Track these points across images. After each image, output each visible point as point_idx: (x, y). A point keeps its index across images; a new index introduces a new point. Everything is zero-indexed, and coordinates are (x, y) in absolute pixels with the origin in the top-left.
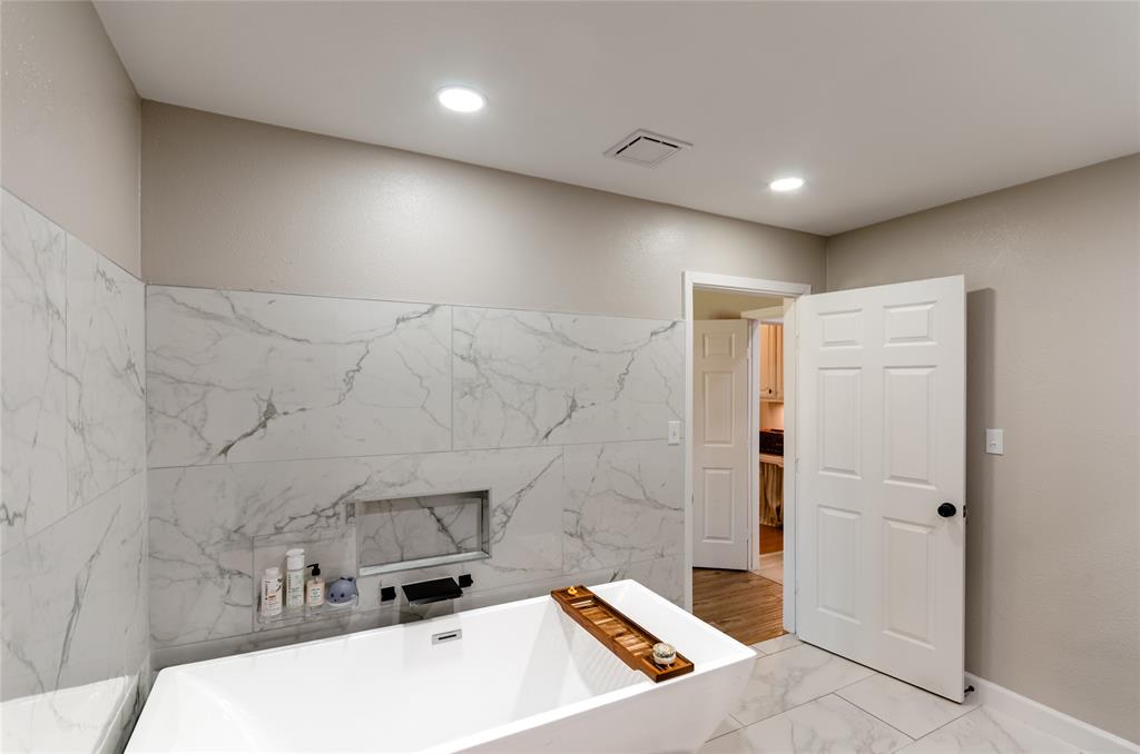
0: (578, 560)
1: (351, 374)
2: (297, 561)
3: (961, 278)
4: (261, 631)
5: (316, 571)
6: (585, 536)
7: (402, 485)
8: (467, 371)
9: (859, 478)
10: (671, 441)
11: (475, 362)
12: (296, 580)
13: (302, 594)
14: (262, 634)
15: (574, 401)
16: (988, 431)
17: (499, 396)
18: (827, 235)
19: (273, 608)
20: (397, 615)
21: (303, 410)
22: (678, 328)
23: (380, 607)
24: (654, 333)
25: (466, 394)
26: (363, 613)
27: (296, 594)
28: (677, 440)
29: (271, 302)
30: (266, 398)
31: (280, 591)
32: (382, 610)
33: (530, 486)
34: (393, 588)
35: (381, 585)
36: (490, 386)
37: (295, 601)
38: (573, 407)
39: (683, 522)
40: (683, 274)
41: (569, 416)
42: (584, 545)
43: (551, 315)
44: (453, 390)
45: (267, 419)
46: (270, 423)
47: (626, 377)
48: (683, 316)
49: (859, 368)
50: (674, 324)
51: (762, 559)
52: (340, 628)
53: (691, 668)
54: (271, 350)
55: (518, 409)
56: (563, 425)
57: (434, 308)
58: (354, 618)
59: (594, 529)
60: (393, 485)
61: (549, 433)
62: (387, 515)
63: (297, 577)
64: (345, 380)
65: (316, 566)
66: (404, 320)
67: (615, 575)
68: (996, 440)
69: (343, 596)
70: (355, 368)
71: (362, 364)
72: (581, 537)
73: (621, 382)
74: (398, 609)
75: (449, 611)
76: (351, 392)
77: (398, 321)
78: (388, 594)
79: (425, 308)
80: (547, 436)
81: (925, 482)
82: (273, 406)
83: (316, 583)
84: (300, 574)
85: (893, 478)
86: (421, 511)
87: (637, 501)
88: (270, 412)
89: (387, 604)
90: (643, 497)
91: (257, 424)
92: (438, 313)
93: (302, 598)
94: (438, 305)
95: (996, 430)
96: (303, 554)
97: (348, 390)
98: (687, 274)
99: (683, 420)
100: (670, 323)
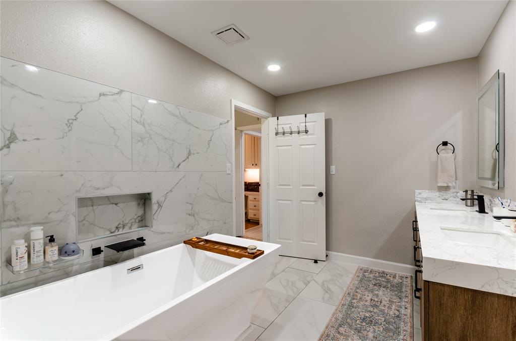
0: (192, 227)
1: (70, 121)
2: (38, 234)
3: (324, 113)
4: (9, 283)
5: (52, 239)
6: (195, 215)
7: (104, 189)
8: (139, 129)
9: (291, 187)
10: (228, 173)
11: (143, 125)
12: (39, 246)
13: (43, 254)
14: (9, 285)
15: (190, 151)
16: (331, 167)
17: (156, 144)
18: (277, 95)
19: (20, 265)
20: (102, 263)
21: (38, 139)
22: (230, 123)
23: (91, 260)
24: (221, 124)
25: (139, 141)
26: (81, 264)
27: (39, 254)
28: (230, 172)
29: (13, 66)
30: (10, 129)
31: (27, 253)
32: (93, 261)
33: (171, 191)
34: (100, 248)
35: (92, 247)
36: (151, 139)
37: (37, 259)
38: (189, 154)
39: (232, 208)
40: (231, 100)
41: (188, 158)
42: (195, 219)
43: (180, 107)
44: (132, 138)
45: (10, 143)
46: (12, 145)
47: (211, 142)
48: (231, 118)
49: (291, 146)
50: (228, 121)
51: (246, 231)
52: (66, 274)
53: (263, 252)
54: (13, 98)
55: (165, 152)
56: (185, 162)
57: (121, 92)
58: (75, 268)
59: (199, 211)
60: (98, 189)
61: (179, 165)
62: (90, 208)
63: (40, 243)
64: (67, 124)
65: (52, 237)
66: (104, 95)
67: (208, 233)
68: (333, 169)
69: (73, 252)
70: (74, 118)
71: (78, 116)
72: (194, 216)
73: (209, 144)
74: (103, 259)
75: (131, 257)
76: (71, 132)
77: (100, 95)
78: (96, 251)
79: (116, 91)
80: (178, 166)
81: (314, 186)
82: (14, 134)
83: (52, 247)
84: (42, 241)
85: (303, 186)
86: (111, 205)
87: (215, 199)
88: (12, 139)
89: (96, 257)
90: (218, 197)
91: (3, 145)
92: (124, 95)
93: (42, 257)
94: (124, 91)
95: (333, 166)
96: (42, 230)
97: (69, 131)
98: (233, 100)
99: (232, 164)
100: (226, 121)
